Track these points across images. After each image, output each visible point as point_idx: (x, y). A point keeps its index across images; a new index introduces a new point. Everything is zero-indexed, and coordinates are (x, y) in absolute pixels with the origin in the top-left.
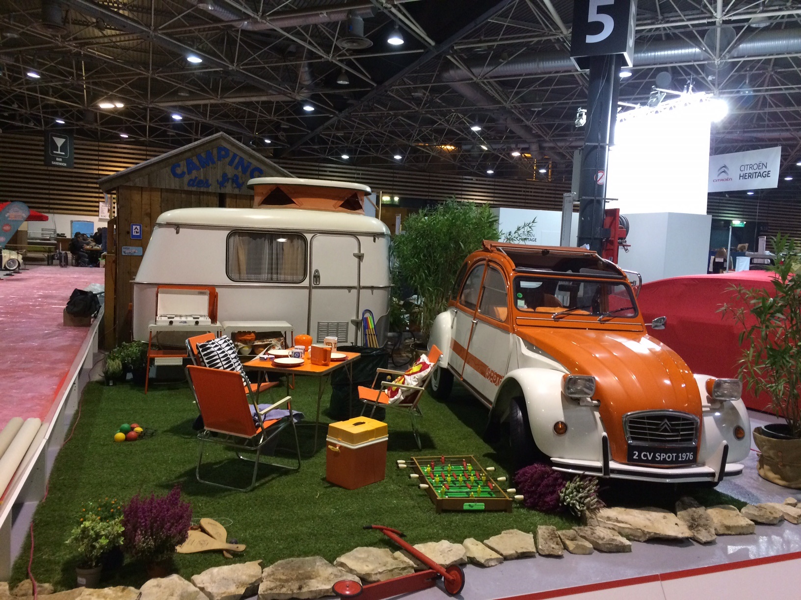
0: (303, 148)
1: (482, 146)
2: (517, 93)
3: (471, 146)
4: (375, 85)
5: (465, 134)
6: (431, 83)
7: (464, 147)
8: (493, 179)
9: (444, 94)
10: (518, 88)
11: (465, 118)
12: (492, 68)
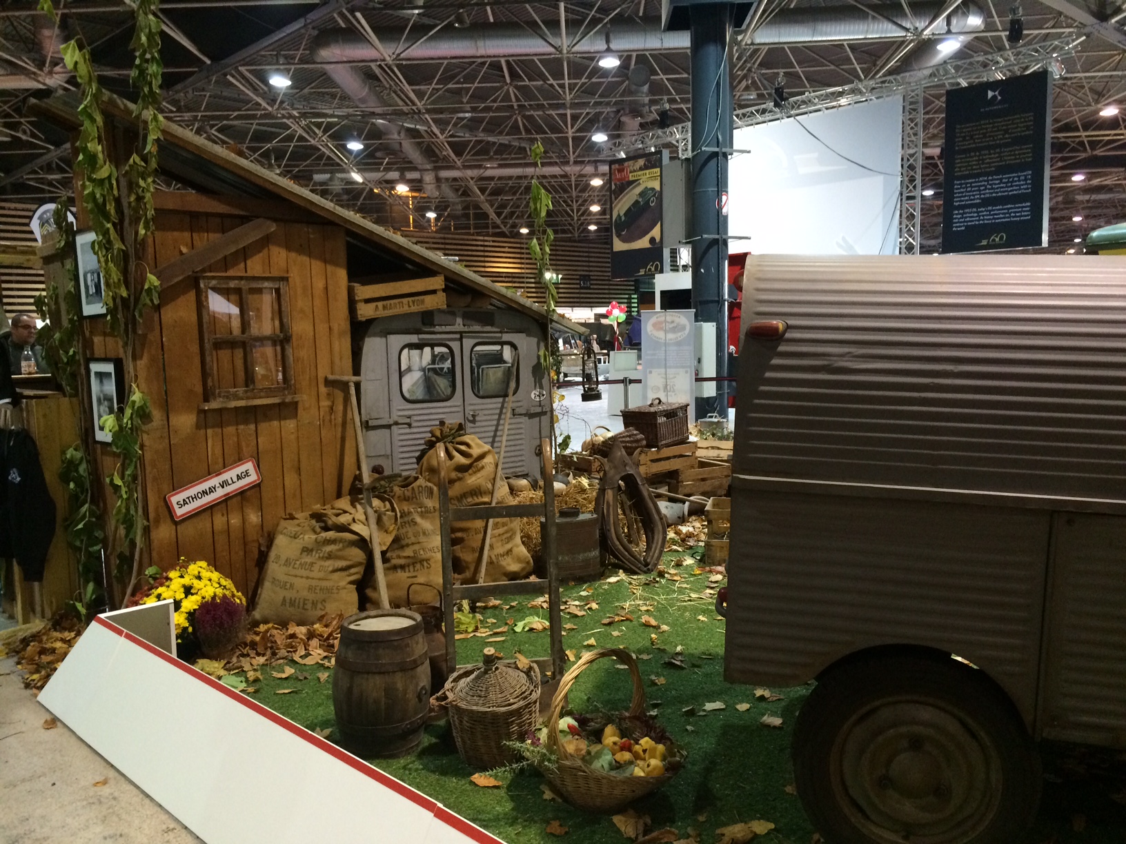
0: (29, 179)
4: (208, 62)
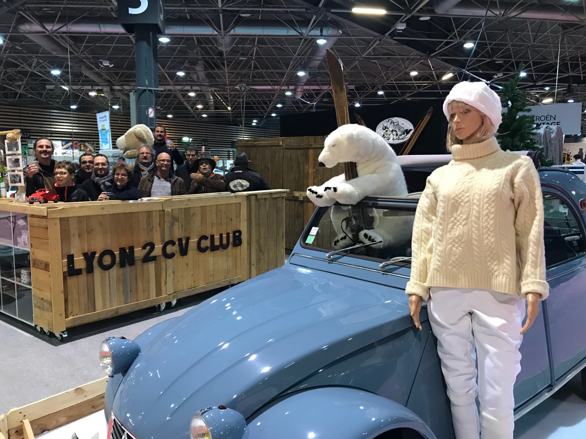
1: (63, 87)
2: (86, 47)
3: (54, 86)
5: (47, 77)
6: (9, 33)
7: (48, 87)
8: (77, 113)
9: (23, 43)
10: (86, 43)
11: (45, 63)
12: (61, 25)
